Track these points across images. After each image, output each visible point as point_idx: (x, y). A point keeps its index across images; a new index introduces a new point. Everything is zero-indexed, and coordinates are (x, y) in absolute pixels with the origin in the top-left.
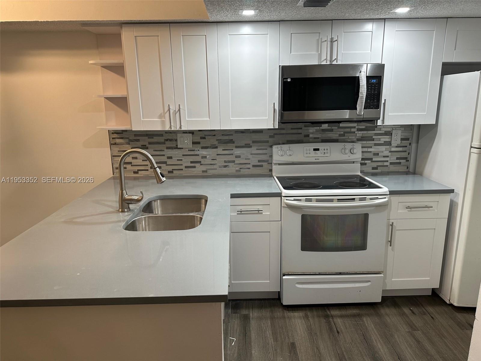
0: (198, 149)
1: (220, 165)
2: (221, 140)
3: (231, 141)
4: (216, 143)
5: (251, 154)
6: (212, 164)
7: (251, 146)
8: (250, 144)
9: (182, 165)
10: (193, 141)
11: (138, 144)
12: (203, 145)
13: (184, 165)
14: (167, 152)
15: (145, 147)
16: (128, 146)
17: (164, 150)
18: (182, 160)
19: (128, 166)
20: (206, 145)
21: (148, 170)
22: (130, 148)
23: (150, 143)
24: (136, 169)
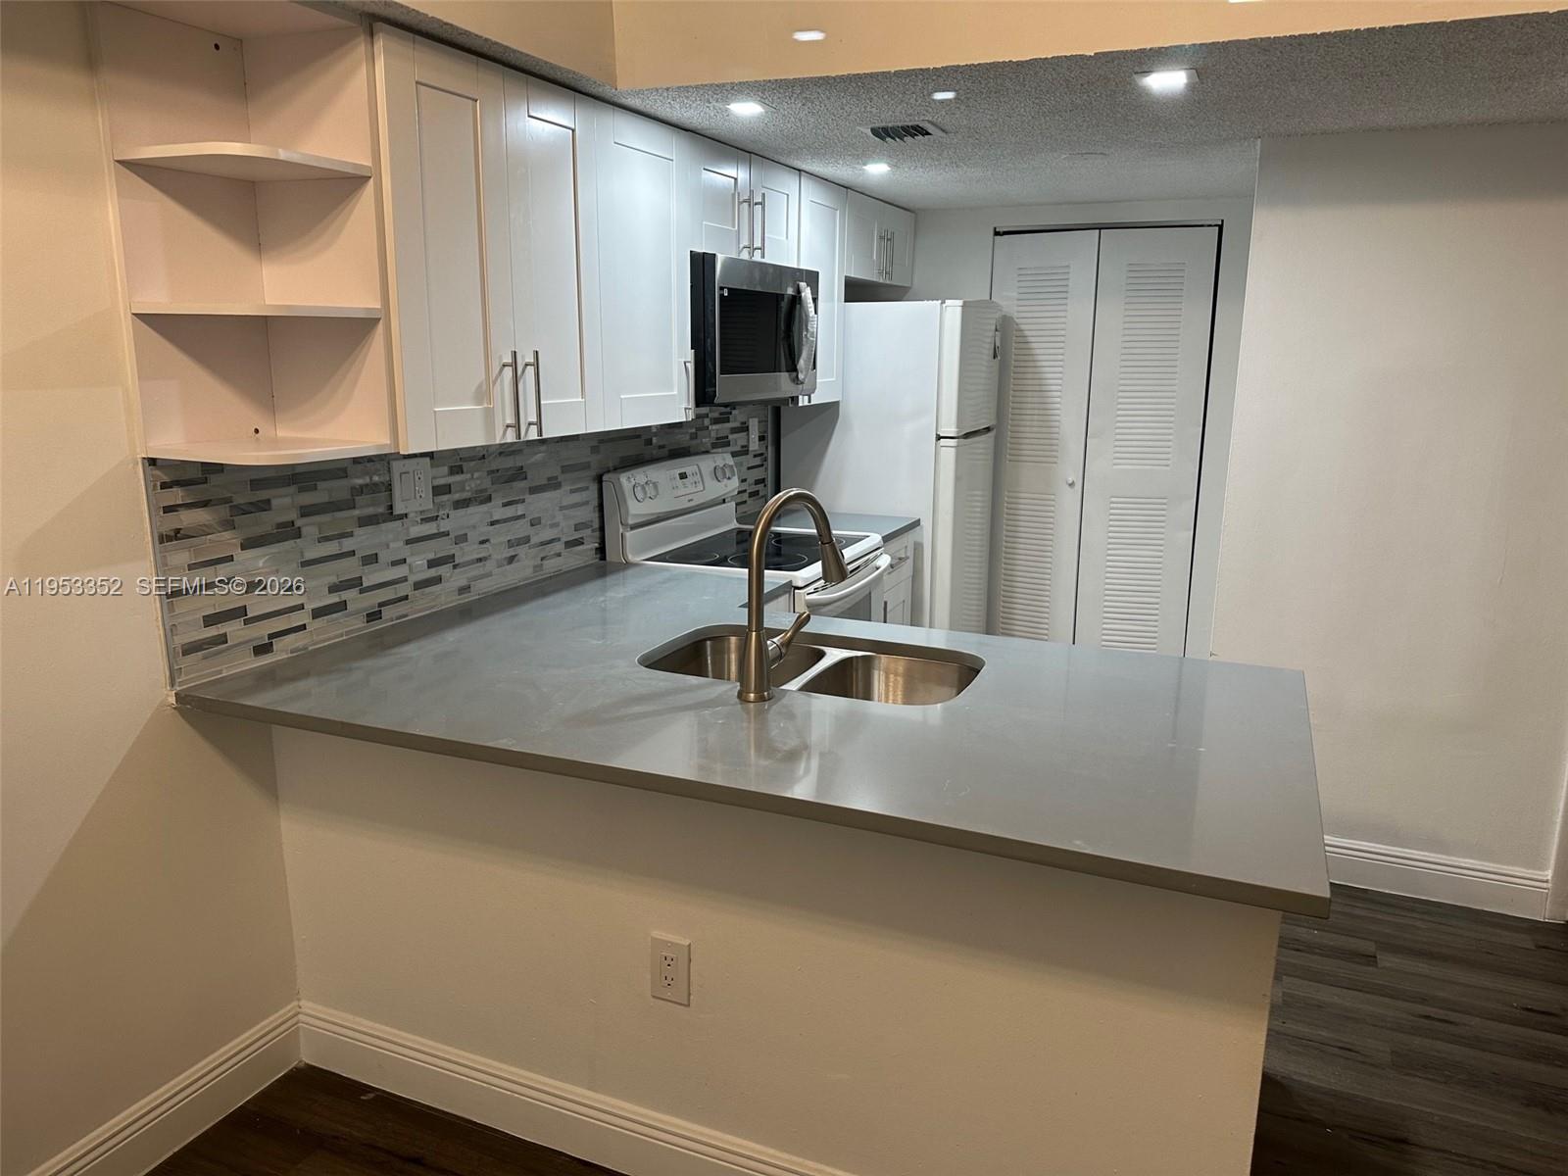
0: (447, 511)
1: (499, 557)
2: (498, 471)
3: (519, 474)
4: (487, 483)
5: (562, 508)
6: (480, 560)
7: (560, 483)
8: (556, 478)
9: (406, 580)
10: (437, 482)
11: (267, 522)
12: (457, 496)
13: (413, 579)
14: (363, 540)
15: (289, 532)
16: (227, 535)
17: (351, 534)
18: (404, 561)
19: (233, 629)
20: (466, 495)
21: (304, 627)
22: (237, 542)
23: (306, 512)
24: (262, 630)
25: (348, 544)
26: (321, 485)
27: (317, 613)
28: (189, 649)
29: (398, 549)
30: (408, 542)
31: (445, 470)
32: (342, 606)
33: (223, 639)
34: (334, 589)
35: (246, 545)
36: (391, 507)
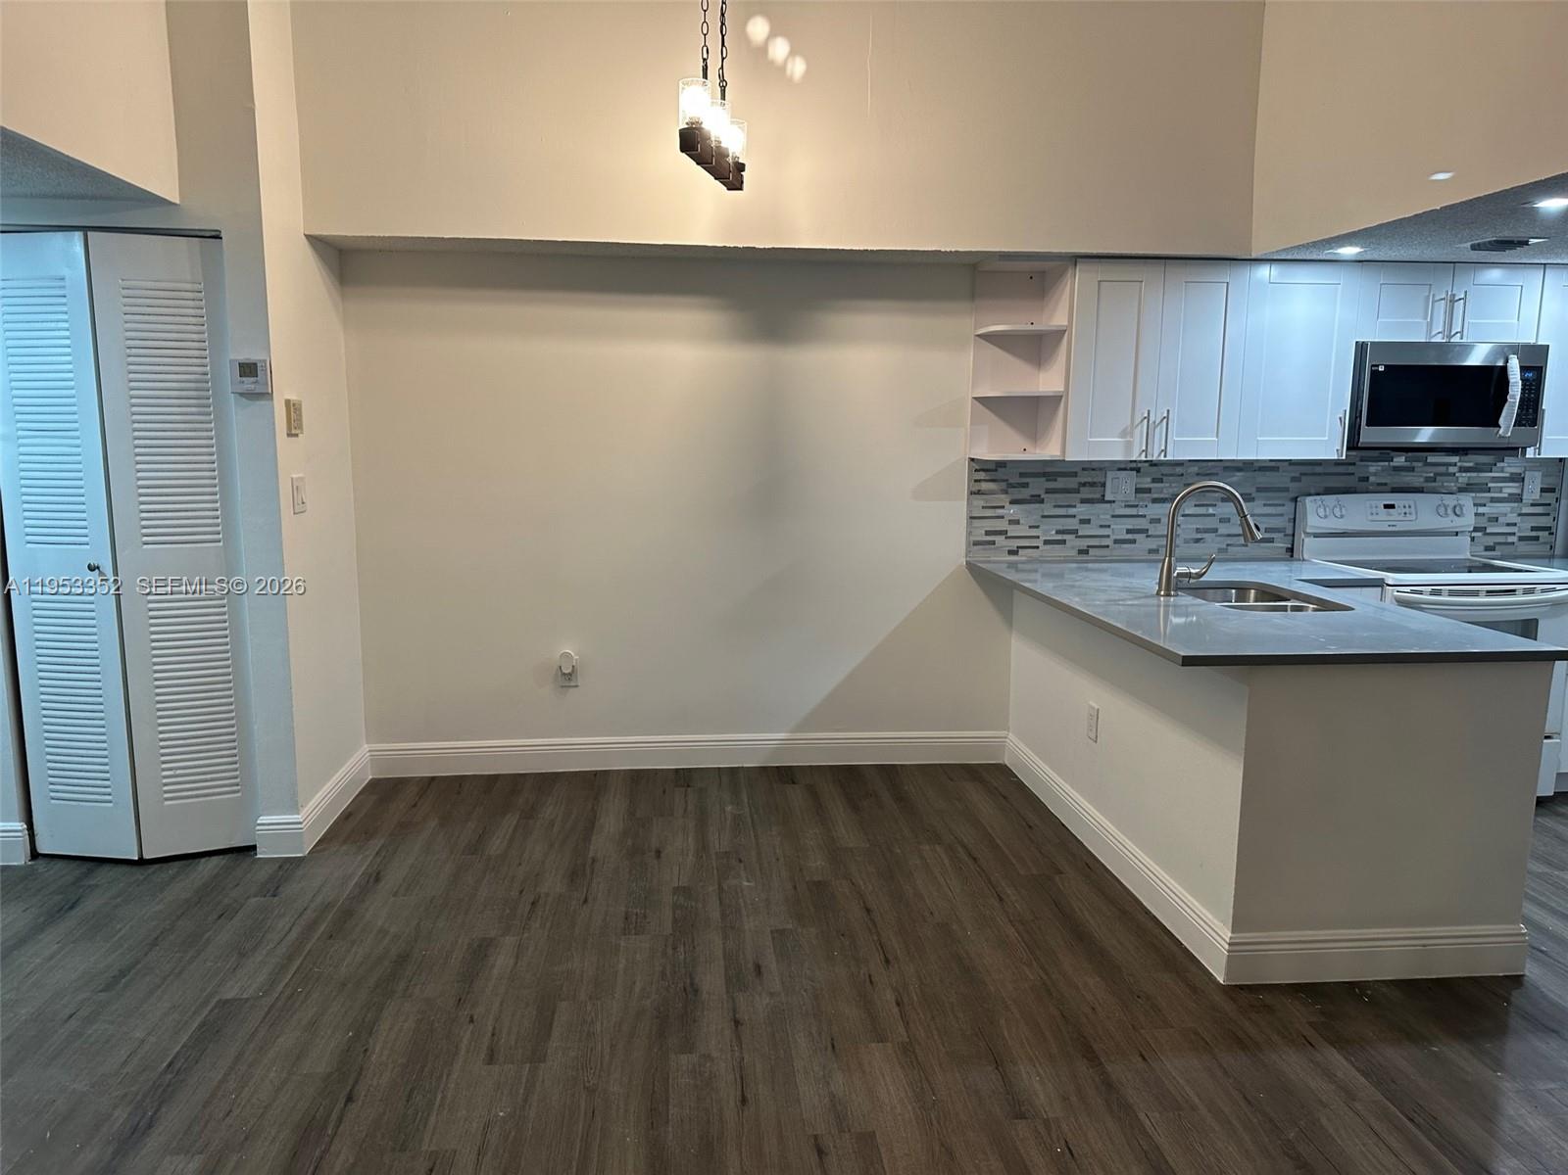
0: (1146, 504)
1: (1185, 537)
7: (1254, 498)
8: (1250, 494)
9: (1109, 537)
10: (1138, 486)
11: (1025, 493)
12: (1156, 496)
13: (1113, 537)
14: (1081, 510)
15: (1037, 499)
16: (1003, 496)
17: (1075, 506)
18: (1109, 526)
19: (999, 539)
20: (1162, 496)
21: (1038, 547)
22: (1008, 500)
23: (1048, 491)
24: (1014, 544)
25: (1072, 511)
26: (1059, 479)
27: (1046, 542)
28: (976, 543)
29: (1106, 518)
30: (1113, 516)
31: (1149, 480)
32: (1064, 542)
33: (994, 543)
34: (1058, 532)
35: (1013, 502)
36: (1104, 496)
